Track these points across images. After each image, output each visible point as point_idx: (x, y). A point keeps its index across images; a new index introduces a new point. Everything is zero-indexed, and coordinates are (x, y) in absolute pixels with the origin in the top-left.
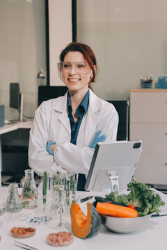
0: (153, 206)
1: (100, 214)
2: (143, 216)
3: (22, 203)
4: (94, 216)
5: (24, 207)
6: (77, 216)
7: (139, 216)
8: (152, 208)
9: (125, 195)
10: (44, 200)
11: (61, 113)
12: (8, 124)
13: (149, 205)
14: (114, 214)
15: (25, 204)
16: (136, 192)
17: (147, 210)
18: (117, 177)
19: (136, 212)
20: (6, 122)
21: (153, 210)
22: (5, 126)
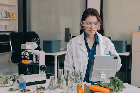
0: (119, 88)
1: (91, 91)
2: (113, 92)
3: (57, 86)
4: (87, 91)
5: (58, 88)
6: (80, 91)
7: (111, 92)
8: (118, 89)
9: (107, 83)
10: (67, 84)
11: (82, 45)
12: (63, 50)
13: (117, 88)
14: (98, 91)
15: (59, 86)
16: (112, 82)
17: (116, 90)
18: (105, 74)
19: (110, 90)
20: (62, 49)
21: (119, 90)
22: (61, 51)
